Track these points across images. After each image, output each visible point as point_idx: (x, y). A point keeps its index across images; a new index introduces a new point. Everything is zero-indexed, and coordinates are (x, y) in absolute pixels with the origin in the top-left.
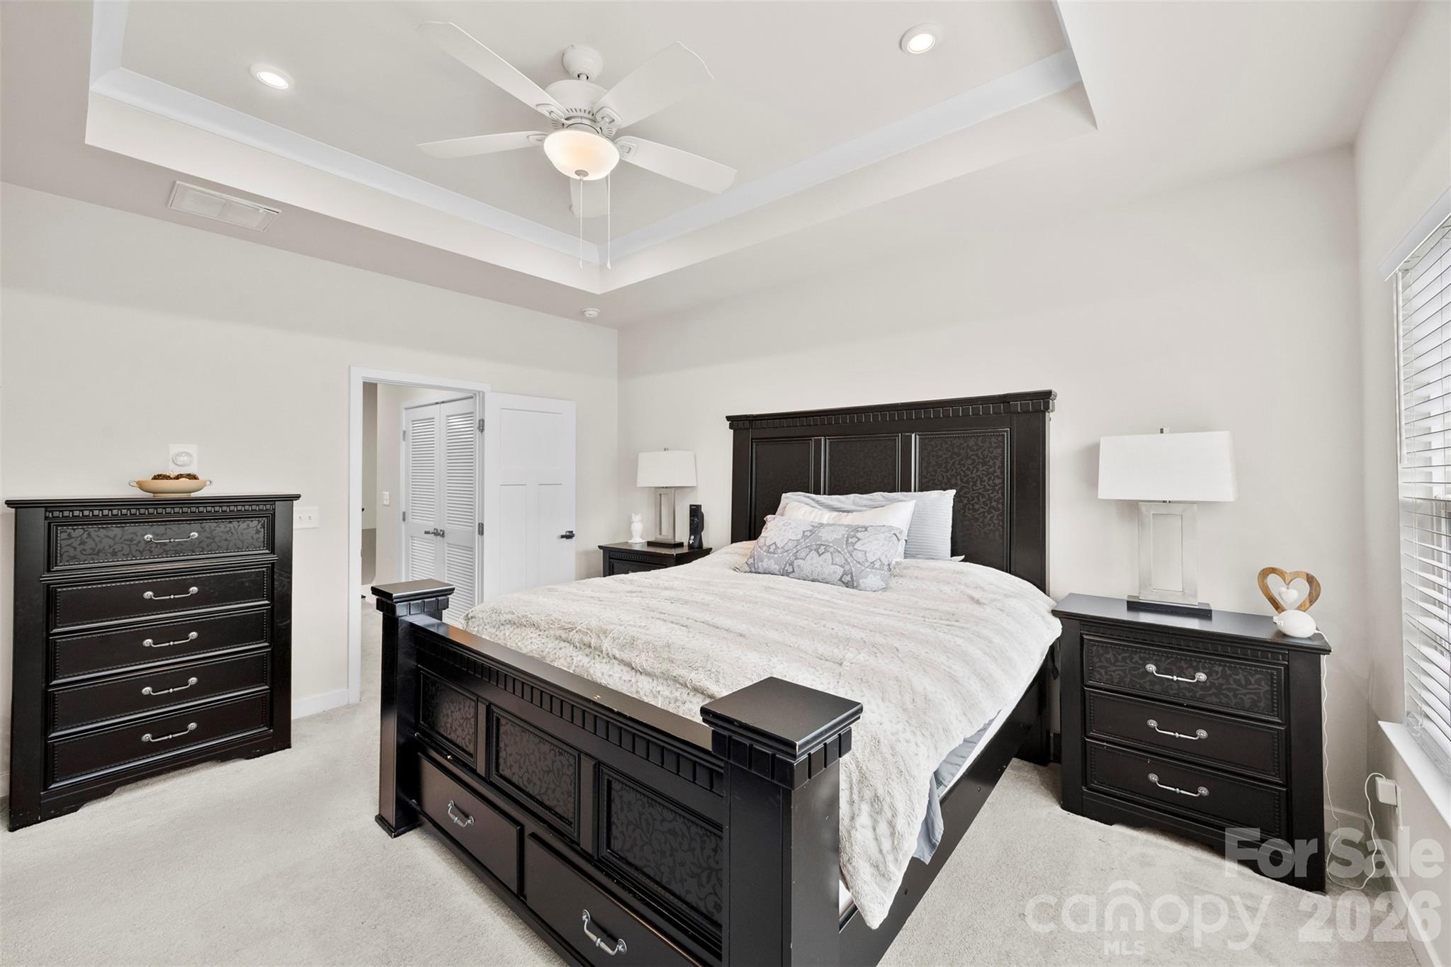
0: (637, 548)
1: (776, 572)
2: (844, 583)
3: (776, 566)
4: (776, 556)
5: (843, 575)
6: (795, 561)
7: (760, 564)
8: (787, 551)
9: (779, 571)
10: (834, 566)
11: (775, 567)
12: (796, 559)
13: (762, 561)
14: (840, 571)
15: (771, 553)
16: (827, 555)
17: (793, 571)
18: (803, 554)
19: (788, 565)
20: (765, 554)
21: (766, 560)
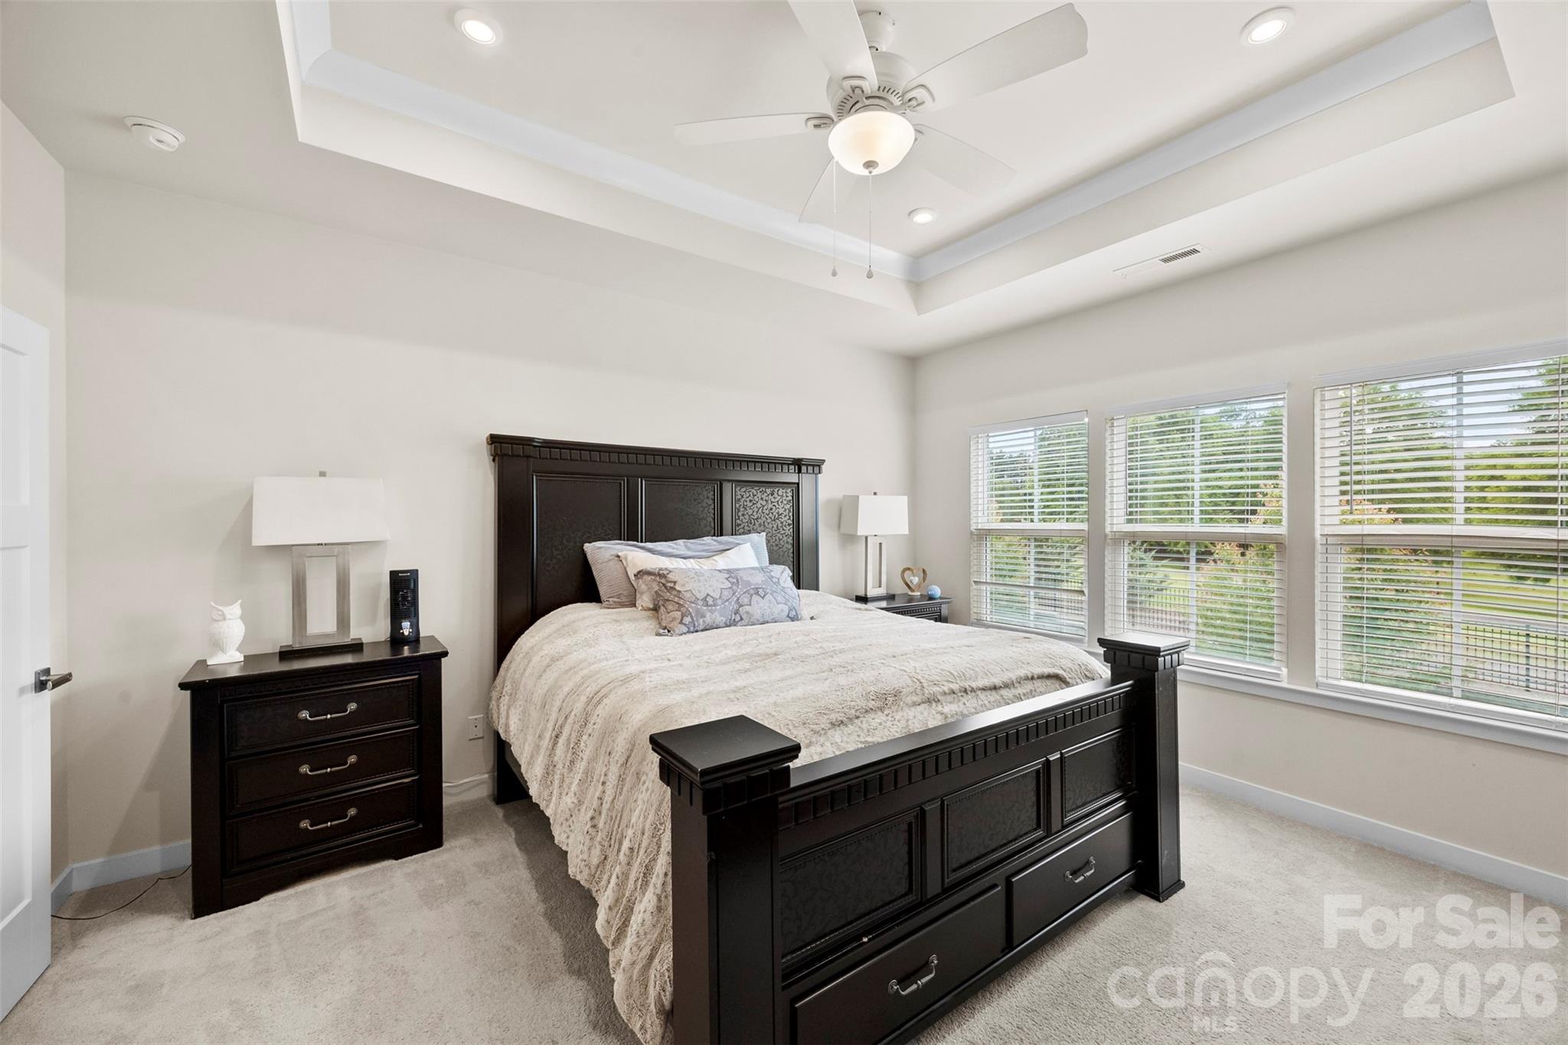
0: (234, 672)
1: (722, 624)
2: (791, 618)
3: (722, 618)
4: (718, 607)
5: (789, 611)
6: (741, 609)
7: (701, 621)
8: (727, 600)
9: (726, 623)
10: (780, 605)
11: (720, 619)
12: (741, 606)
13: (703, 616)
14: (786, 609)
15: (711, 606)
16: (769, 597)
17: (742, 619)
18: (746, 601)
19: (733, 615)
20: (705, 608)
21: (708, 615)
